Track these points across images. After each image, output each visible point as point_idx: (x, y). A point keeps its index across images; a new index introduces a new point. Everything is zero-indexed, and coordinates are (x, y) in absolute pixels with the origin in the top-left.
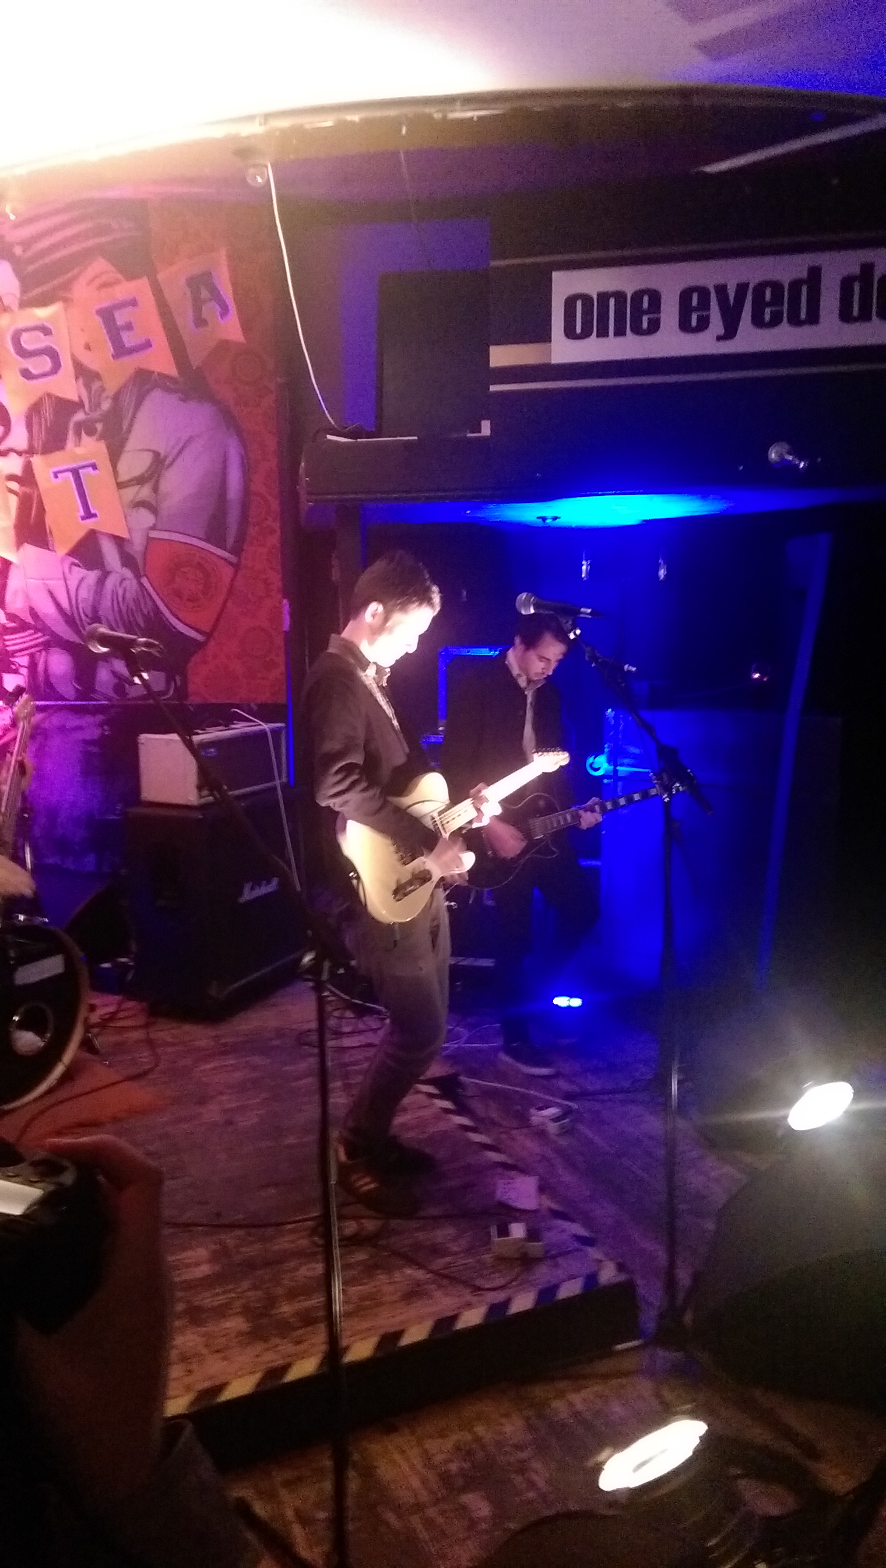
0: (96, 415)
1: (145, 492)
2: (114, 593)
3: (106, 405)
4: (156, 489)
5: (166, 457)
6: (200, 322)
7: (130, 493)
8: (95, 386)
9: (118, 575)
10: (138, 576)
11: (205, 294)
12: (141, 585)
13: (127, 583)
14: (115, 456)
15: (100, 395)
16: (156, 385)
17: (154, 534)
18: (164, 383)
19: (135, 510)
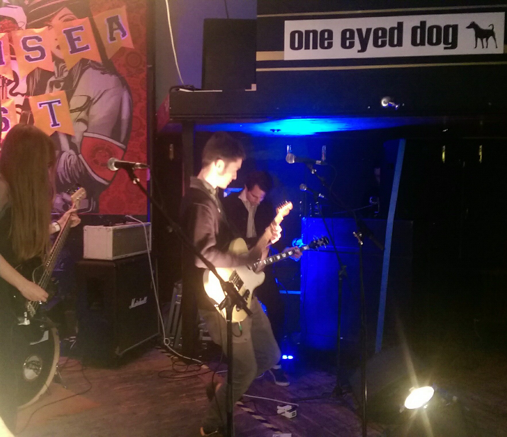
0: (60, 78)
1: (83, 115)
2: (65, 161)
3: (65, 74)
4: (88, 113)
5: (94, 99)
6: (112, 39)
7: (75, 115)
8: (61, 65)
9: (67, 153)
10: (77, 154)
11: (115, 26)
12: (79, 158)
13: (72, 157)
14: (69, 98)
15: (63, 70)
16: (90, 66)
17: (86, 134)
18: (94, 65)
19: (77, 123)
